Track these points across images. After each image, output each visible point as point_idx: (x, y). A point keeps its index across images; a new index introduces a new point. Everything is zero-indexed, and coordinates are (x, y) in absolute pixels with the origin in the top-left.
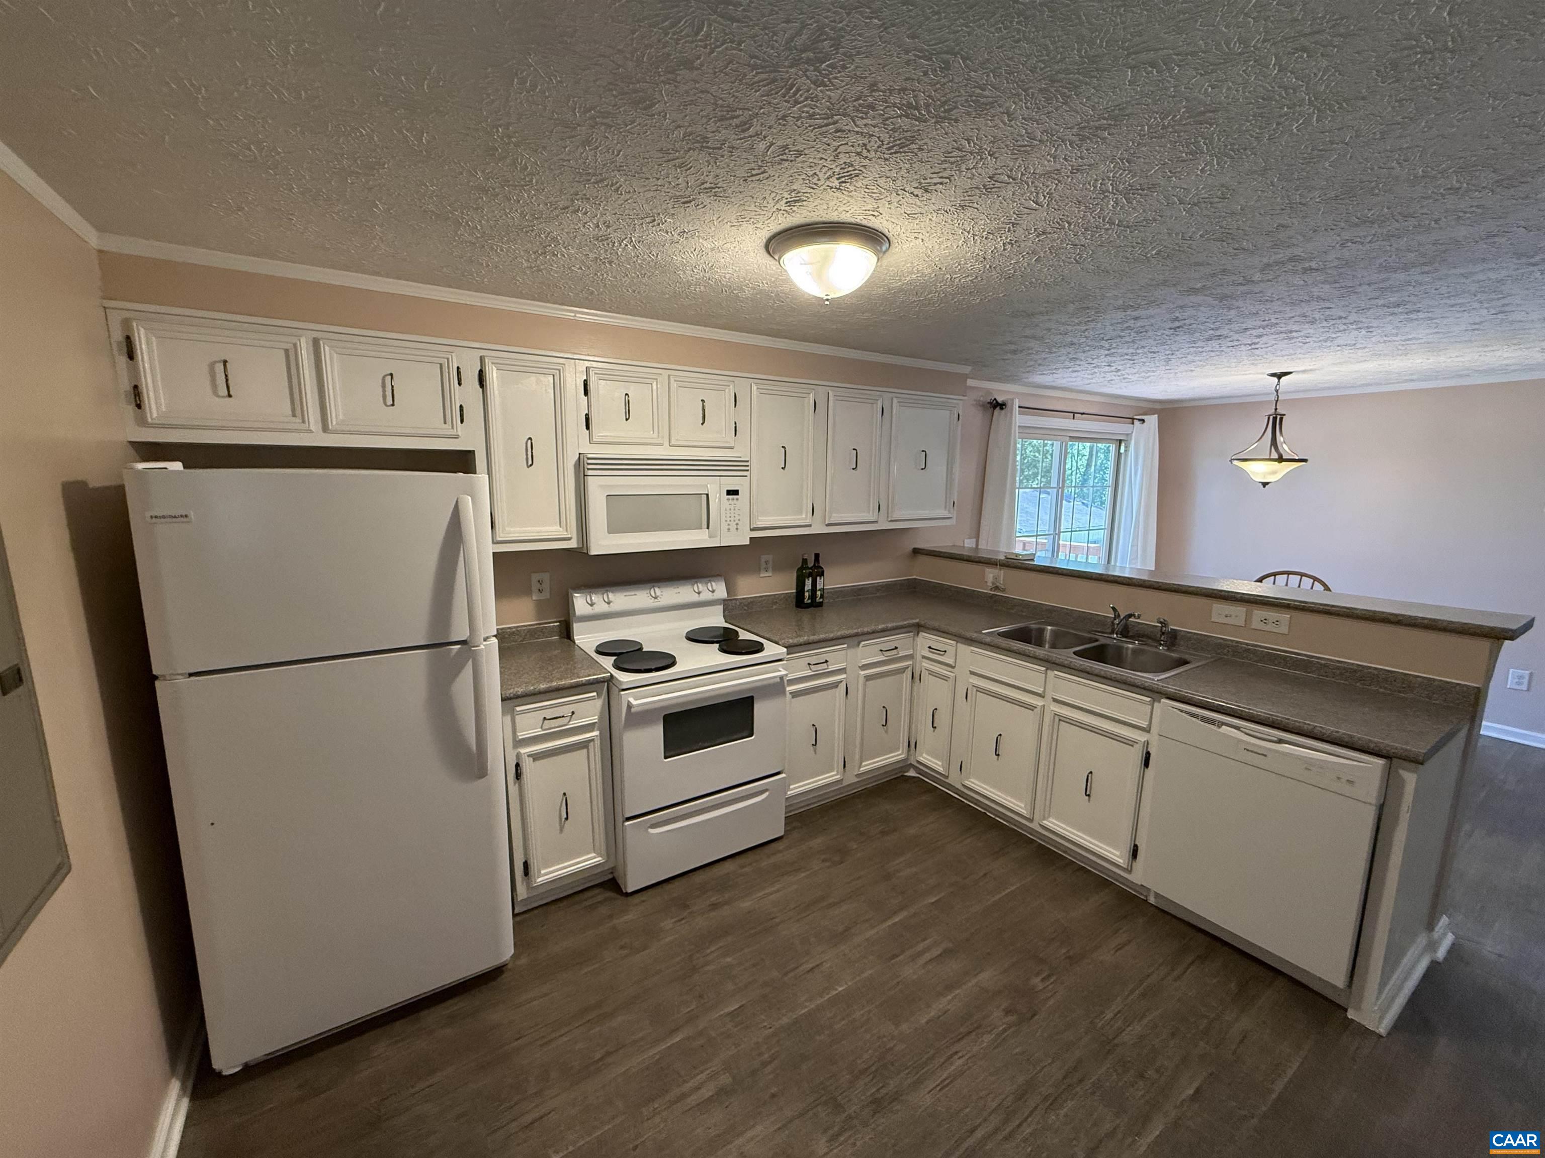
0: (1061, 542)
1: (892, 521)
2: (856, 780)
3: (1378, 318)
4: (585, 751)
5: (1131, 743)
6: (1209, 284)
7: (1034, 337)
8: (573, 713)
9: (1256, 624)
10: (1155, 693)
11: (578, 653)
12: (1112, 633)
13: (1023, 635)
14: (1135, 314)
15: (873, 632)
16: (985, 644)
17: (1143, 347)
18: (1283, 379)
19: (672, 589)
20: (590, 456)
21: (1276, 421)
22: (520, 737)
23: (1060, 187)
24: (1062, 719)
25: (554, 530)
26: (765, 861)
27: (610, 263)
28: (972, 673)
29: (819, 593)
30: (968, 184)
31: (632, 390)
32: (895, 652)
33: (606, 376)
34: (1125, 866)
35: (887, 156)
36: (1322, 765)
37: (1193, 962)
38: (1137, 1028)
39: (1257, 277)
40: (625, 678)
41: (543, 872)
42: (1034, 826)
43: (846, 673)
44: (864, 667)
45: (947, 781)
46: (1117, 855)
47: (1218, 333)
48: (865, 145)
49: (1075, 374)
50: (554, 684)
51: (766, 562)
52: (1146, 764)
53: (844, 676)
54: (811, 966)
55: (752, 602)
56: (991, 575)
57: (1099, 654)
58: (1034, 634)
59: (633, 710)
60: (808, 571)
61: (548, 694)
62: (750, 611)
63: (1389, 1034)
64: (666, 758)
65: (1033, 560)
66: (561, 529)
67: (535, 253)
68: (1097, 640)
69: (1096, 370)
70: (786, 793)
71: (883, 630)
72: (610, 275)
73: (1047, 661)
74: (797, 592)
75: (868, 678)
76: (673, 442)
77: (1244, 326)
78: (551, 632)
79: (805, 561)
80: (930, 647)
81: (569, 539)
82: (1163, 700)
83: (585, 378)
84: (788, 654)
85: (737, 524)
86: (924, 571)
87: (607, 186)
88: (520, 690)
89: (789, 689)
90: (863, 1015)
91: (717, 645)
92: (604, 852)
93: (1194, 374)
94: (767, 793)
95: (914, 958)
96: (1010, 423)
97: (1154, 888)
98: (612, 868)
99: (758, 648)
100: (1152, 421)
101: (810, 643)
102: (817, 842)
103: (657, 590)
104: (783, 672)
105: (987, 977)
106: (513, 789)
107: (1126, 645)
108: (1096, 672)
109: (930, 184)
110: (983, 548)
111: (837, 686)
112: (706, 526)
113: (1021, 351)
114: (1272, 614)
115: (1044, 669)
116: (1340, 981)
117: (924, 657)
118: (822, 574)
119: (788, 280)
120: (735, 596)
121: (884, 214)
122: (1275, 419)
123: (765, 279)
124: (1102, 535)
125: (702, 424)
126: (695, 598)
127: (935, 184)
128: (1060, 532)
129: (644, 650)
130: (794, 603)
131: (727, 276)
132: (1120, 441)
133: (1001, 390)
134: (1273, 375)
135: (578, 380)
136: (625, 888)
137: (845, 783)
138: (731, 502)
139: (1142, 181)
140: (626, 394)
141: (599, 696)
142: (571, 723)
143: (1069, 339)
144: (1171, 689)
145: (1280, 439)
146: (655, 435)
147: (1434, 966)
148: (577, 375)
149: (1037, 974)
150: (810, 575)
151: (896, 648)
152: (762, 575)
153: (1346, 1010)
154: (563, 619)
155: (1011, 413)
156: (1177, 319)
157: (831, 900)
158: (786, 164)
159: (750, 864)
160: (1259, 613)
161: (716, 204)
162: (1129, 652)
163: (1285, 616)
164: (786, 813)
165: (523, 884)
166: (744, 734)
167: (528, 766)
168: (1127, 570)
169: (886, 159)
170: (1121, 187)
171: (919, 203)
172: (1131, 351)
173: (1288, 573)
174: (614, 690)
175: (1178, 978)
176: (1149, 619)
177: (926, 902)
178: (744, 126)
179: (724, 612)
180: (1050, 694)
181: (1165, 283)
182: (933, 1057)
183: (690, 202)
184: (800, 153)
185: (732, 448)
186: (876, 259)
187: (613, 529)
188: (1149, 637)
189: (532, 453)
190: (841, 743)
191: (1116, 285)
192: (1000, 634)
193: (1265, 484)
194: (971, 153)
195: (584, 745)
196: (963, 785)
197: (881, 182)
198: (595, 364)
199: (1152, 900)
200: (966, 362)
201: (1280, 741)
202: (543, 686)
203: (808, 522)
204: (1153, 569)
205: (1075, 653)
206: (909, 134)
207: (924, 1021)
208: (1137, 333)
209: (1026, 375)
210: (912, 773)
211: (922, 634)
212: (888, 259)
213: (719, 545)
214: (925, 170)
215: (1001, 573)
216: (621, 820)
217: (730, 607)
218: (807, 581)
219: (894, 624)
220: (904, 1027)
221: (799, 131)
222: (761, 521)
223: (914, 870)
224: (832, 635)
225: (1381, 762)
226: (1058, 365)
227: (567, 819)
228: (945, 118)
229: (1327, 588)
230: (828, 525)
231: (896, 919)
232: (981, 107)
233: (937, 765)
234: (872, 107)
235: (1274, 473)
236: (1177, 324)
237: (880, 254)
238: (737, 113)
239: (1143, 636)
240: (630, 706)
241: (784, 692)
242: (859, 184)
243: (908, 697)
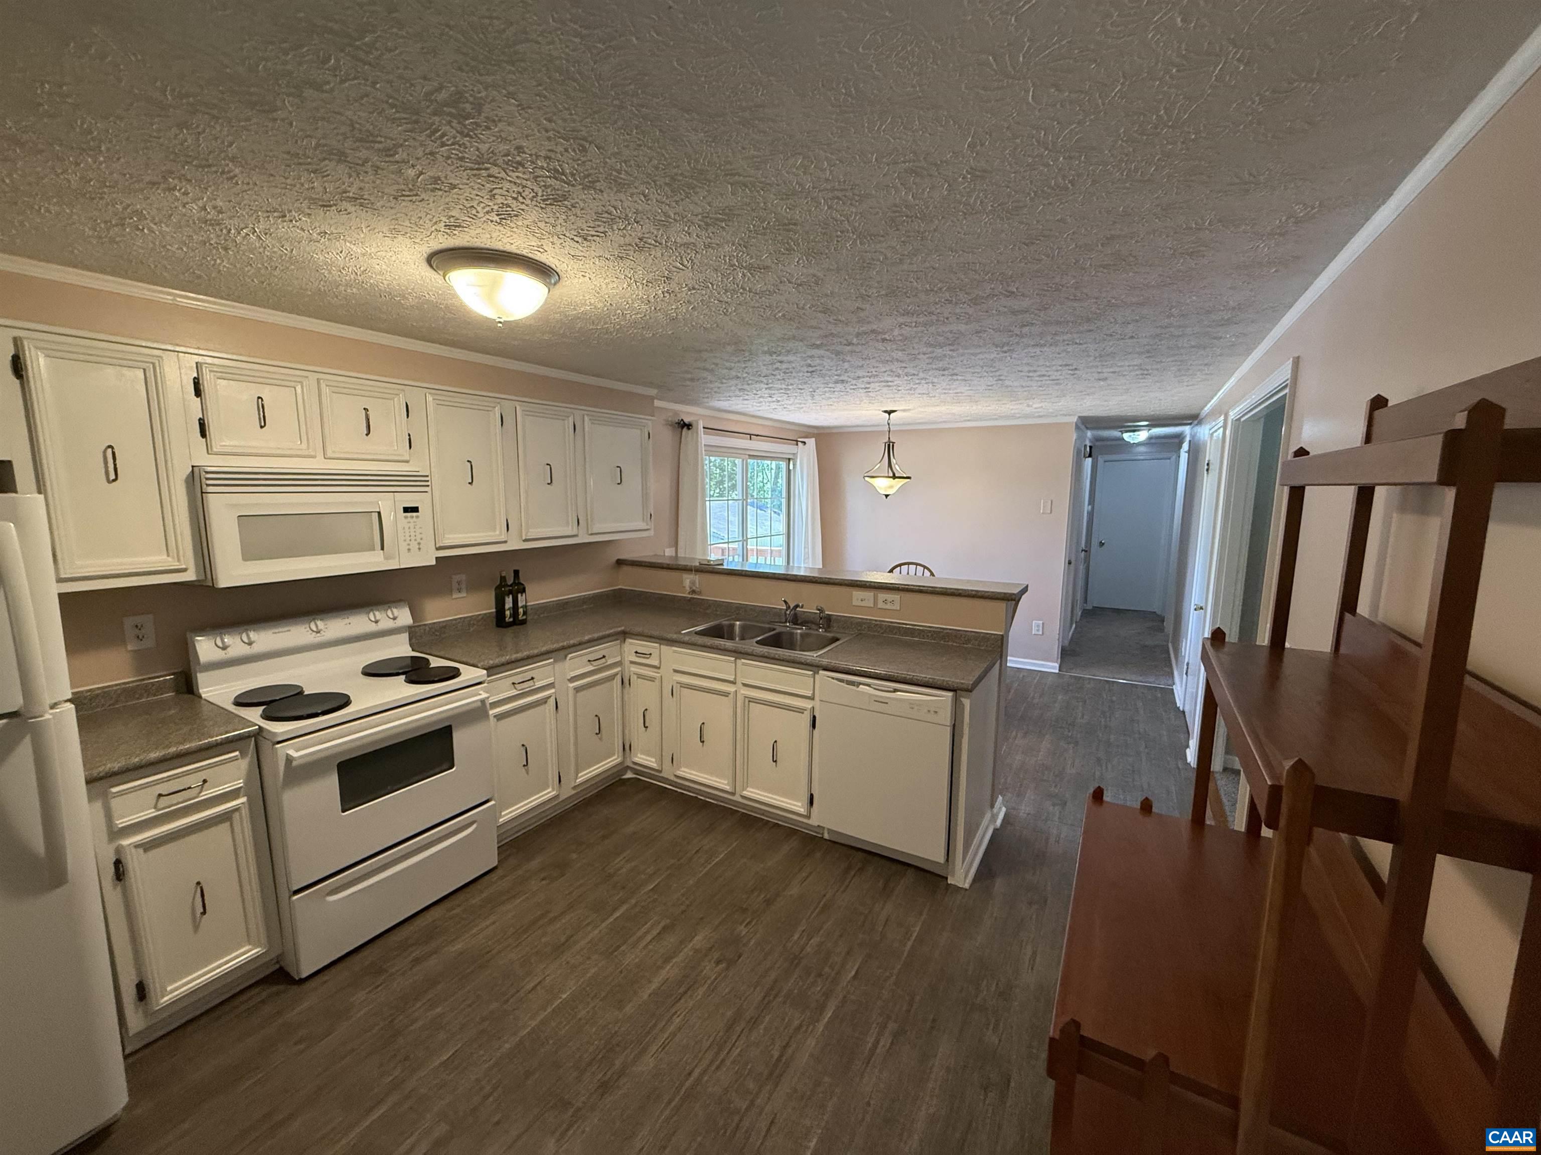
0: (749, 547)
1: (592, 534)
2: (573, 792)
3: (935, 377)
4: (228, 824)
5: (801, 711)
6: (825, 342)
7: (705, 369)
8: (205, 781)
9: (881, 605)
10: (815, 667)
11: (205, 709)
12: (786, 622)
13: (717, 632)
14: (779, 358)
15: (580, 644)
16: (684, 643)
17: (792, 384)
18: (892, 415)
19: (340, 620)
20: (209, 469)
21: (890, 447)
22: (120, 826)
23: (699, 256)
24: (752, 700)
25: (158, 560)
26: (475, 898)
27: (226, 249)
28: (675, 671)
29: (521, 610)
30: (622, 241)
31: (267, 394)
32: (603, 660)
33: (225, 374)
34: (805, 814)
35: (544, 206)
36: (920, 703)
37: (854, 876)
38: (815, 941)
39: (855, 341)
40: (279, 728)
41: (169, 989)
42: (737, 798)
43: (554, 687)
44: (572, 680)
45: (661, 775)
46: (798, 806)
47: (841, 378)
48: (519, 193)
49: (746, 402)
50: (173, 750)
51: (459, 583)
52: (814, 726)
53: (553, 691)
54: (532, 985)
55: (445, 627)
56: (688, 581)
57: (776, 641)
58: (725, 629)
59: (295, 763)
60: (507, 589)
61: (166, 763)
62: (443, 636)
63: (971, 886)
64: (343, 811)
65: (722, 564)
66: (170, 559)
67: (106, 222)
68: (774, 629)
69: (761, 399)
70: (496, 820)
71: (589, 641)
72: (226, 261)
73: (735, 652)
74: (497, 612)
75: (577, 690)
76: (329, 454)
77: (857, 375)
78: (160, 688)
79: (503, 579)
80: (636, 652)
81: (185, 570)
82: (821, 672)
83: (196, 375)
84: (488, 676)
85: (419, 544)
86: (628, 581)
87: (216, 172)
88: (116, 766)
89: (492, 712)
90: (588, 1012)
91: (403, 677)
92: (264, 940)
93: (833, 407)
94: (474, 826)
95: (634, 945)
96: (697, 442)
97: (827, 825)
98: (278, 957)
99: (454, 673)
100: (811, 442)
101: (513, 662)
102: (535, 864)
103: (319, 623)
104: (484, 695)
105: (699, 940)
106: (114, 896)
107: (795, 631)
108: (772, 656)
109: (588, 235)
110: (683, 555)
111: (546, 702)
112: (380, 548)
113: (698, 380)
114: (890, 596)
115: (733, 659)
116: (941, 859)
117: (632, 662)
118: (523, 591)
119: (455, 296)
120: (420, 621)
121: (549, 252)
122: (889, 446)
123: (432, 290)
124: (782, 540)
125: (367, 435)
126: (372, 628)
127: (593, 236)
128: (747, 539)
129: (306, 693)
130: (495, 623)
131: (385, 282)
132: (789, 459)
133: (688, 412)
134: (885, 412)
135: (184, 378)
136: (298, 973)
137: (562, 798)
138: (409, 519)
139: (758, 262)
140: (259, 398)
141: (243, 754)
142: (203, 793)
143: (734, 373)
144: (825, 661)
145: (893, 461)
146: (304, 446)
147: (996, 831)
148: (183, 371)
149: (741, 924)
150: (510, 592)
151: (604, 657)
152: (454, 596)
153: (947, 878)
154: (180, 670)
155: (697, 433)
156: (810, 366)
157: (551, 915)
158: (440, 193)
159: (459, 906)
160: (882, 596)
161: (363, 214)
162: (799, 637)
163: (896, 597)
164: (498, 843)
165: (136, 1013)
166: (444, 767)
167: (135, 863)
168: (803, 569)
169: (542, 208)
170: (744, 265)
171: (581, 248)
172: (784, 386)
173: (909, 564)
174: (265, 746)
175: (844, 891)
176: (810, 608)
177: (646, 890)
178: (389, 152)
179: (410, 640)
180: (739, 681)
181: (794, 337)
182: (655, 1025)
183: (331, 206)
184: (453, 187)
185: (407, 462)
186: (547, 290)
187: (249, 554)
188: (812, 623)
189: (115, 465)
190: (555, 759)
191: (759, 335)
192: (697, 633)
193: (887, 496)
194: (620, 218)
195: (226, 817)
196: (676, 776)
197: (542, 225)
198: (209, 360)
199: (826, 836)
200: (650, 385)
201: (895, 691)
202: (154, 755)
203: (503, 538)
204: (821, 567)
205: (757, 642)
206: (559, 192)
207: (646, 997)
208: (785, 373)
209: (706, 400)
210: (629, 775)
211: (629, 641)
212: (558, 291)
213: (398, 567)
214: (580, 223)
215: (696, 578)
216: (287, 895)
217: (415, 634)
218: (507, 598)
219: (601, 634)
220: (629, 1009)
221: (450, 168)
222: (449, 539)
223: (633, 864)
224: (536, 651)
225: (950, 694)
226: (731, 394)
227: (204, 913)
228: (590, 187)
229: (932, 574)
230: (525, 540)
231: (617, 914)
232: (621, 186)
233: (651, 762)
234: (520, 164)
235: (891, 487)
236: (811, 369)
237: (550, 286)
238: (379, 139)
239: (808, 622)
240: (289, 760)
241: (487, 716)
242: (520, 223)
243: (620, 704)
